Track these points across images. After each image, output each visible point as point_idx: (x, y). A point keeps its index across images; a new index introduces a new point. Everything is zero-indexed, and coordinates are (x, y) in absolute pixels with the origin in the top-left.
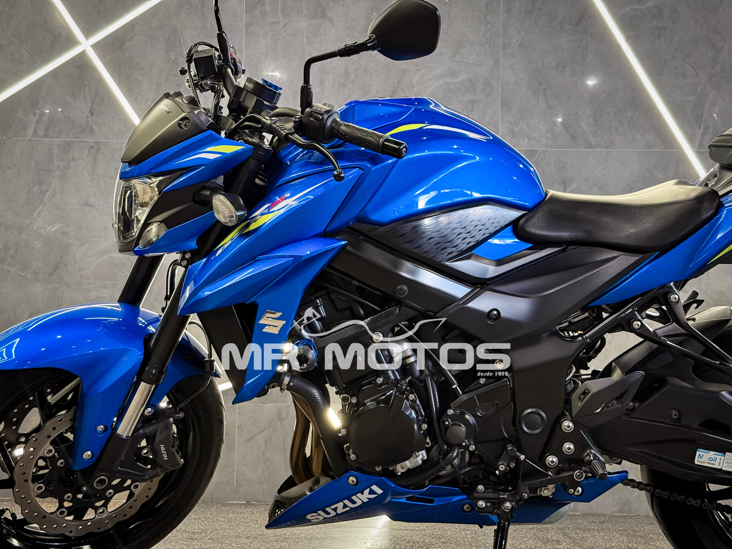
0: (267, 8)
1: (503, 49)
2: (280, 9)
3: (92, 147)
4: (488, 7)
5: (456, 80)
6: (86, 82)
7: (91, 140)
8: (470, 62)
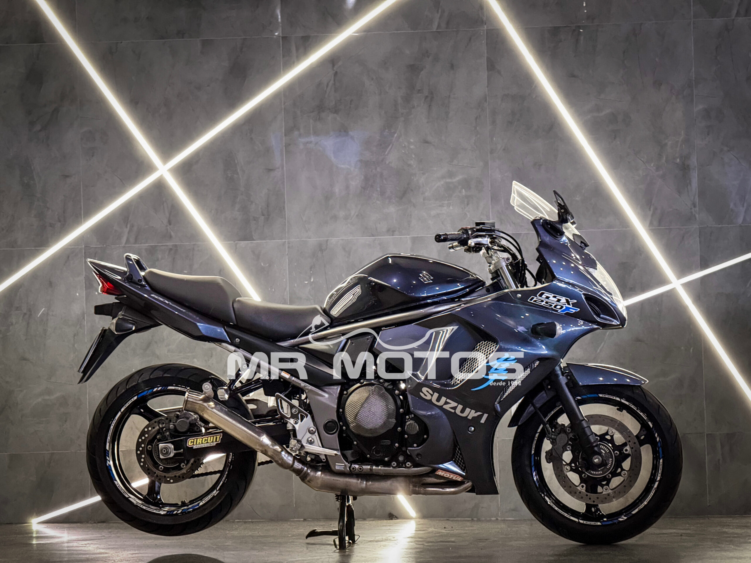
0: (302, 131)
1: (491, 153)
2: (312, 131)
3: (171, 249)
4: (478, 120)
5: (454, 180)
6: (164, 199)
7: (170, 244)
8: (465, 165)
